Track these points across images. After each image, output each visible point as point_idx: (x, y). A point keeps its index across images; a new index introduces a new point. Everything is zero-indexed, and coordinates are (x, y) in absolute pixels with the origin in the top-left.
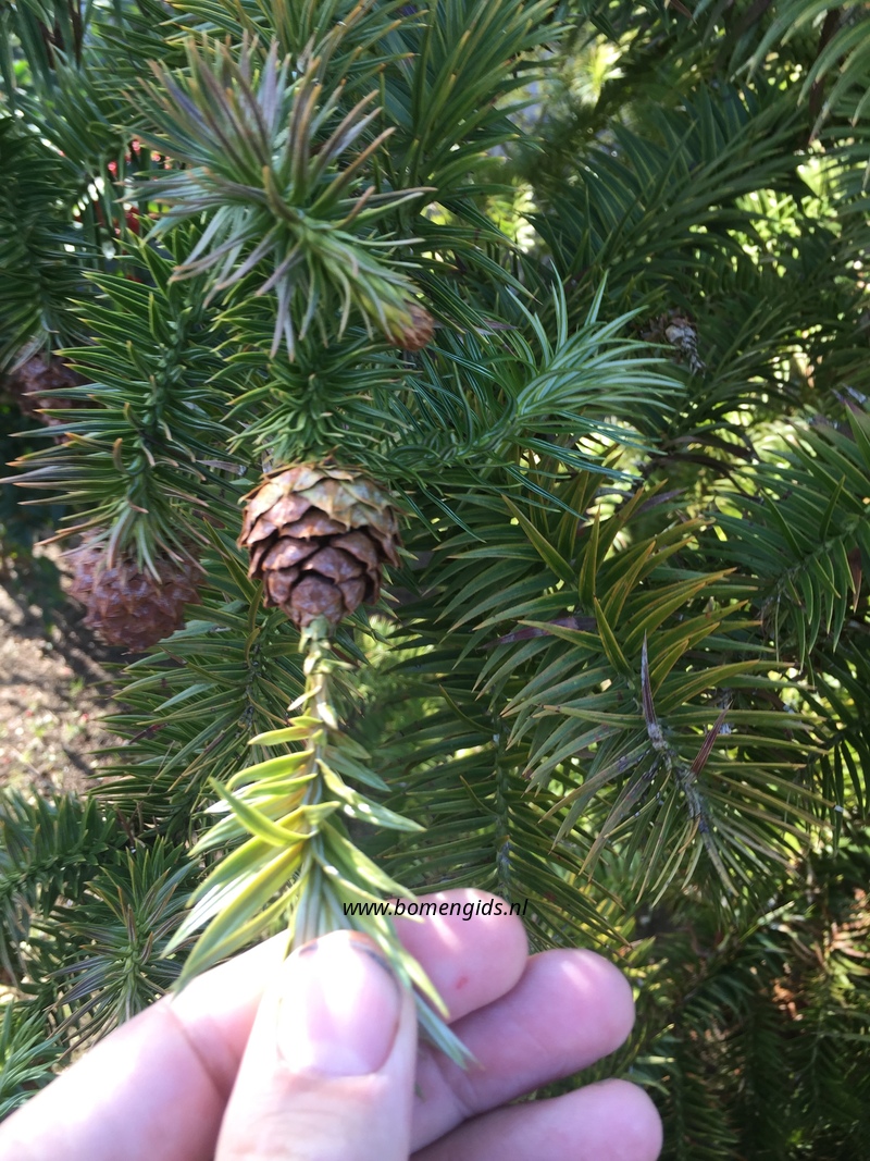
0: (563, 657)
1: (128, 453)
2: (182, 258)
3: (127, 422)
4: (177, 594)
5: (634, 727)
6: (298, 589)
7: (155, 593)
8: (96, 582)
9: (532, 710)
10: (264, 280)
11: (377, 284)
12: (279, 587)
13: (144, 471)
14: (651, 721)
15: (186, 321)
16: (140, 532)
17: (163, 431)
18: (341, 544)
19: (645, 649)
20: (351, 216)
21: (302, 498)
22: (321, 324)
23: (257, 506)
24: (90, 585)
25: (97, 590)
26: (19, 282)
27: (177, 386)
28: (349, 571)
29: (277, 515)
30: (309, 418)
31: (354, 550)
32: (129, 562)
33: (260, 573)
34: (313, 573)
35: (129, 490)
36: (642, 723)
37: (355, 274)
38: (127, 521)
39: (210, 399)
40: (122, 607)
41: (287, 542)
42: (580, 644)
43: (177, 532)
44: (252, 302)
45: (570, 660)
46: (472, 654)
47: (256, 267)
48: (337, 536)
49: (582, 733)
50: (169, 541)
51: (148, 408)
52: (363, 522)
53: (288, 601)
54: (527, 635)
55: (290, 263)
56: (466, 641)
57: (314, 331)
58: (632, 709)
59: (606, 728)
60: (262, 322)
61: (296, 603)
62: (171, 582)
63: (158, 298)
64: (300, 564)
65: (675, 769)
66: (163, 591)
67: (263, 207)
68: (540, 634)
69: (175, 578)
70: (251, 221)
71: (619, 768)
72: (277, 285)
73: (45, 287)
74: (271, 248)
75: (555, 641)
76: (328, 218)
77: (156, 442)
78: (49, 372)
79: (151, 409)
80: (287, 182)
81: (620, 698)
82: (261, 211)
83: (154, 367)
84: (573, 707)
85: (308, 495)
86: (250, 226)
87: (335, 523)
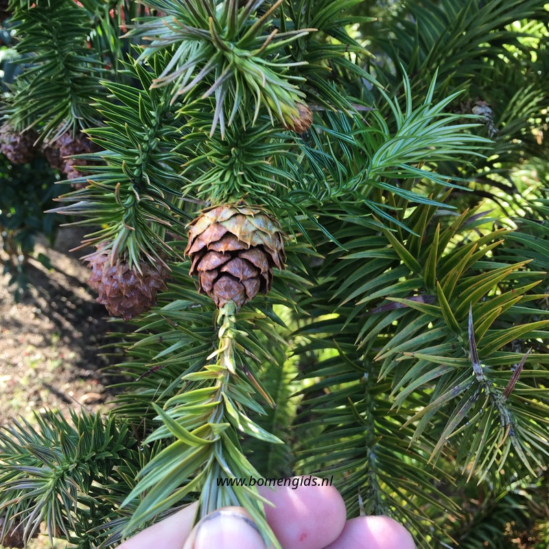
0: (414, 321)
1: (124, 193)
2: (160, 72)
3: (124, 174)
4: (152, 283)
5: (463, 366)
6: (218, 283)
7: (139, 282)
8: (104, 275)
9: (394, 356)
10: (209, 87)
11: (278, 91)
12: (207, 282)
13: (134, 205)
14: (475, 362)
15: (161, 111)
16: (131, 243)
17: (145, 180)
18: (245, 256)
19: (470, 314)
20: (262, 48)
21: (222, 226)
22: (242, 116)
23: (196, 230)
24: (100, 277)
25: (104, 280)
26: (58, 86)
27: (155, 152)
28: (249, 273)
29: (207, 236)
30: (232, 174)
31: (253, 260)
32: (124, 263)
33: (196, 272)
34: (227, 274)
35: (125, 217)
36: (469, 363)
37: (263, 84)
38: (123, 236)
39: (174, 160)
40: (119, 291)
41: (212, 253)
42: (426, 312)
43: (154, 245)
44: (200, 101)
45: (419, 323)
46: (354, 321)
47: (204, 79)
48: (244, 251)
49: (427, 371)
50: (149, 250)
51: (138, 166)
52: (259, 242)
53: (212, 291)
54: (390, 308)
55: (223, 78)
56: (349, 312)
57: (238, 120)
58: (462, 354)
59: (445, 367)
60: (206, 114)
61: (216, 292)
62: (149, 276)
63: (143, 97)
64: (219, 268)
65: (491, 394)
66: (144, 281)
67: (209, 42)
68: (399, 306)
69: (151, 273)
70: (201, 50)
71: (454, 394)
72: (216, 91)
73: (74, 89)
74: (213, 68)
75: (409, 311)
76: (249, 49)
77: (142, 187)
78: (75, 142)
79: (139, 166)
80: (224, 26)
81: (454, 347)
82: (208, 44)
83: (141, 140)
84: (424, 353)
85: (225, 224)
86: (201, 54)
87: (241, 242)
